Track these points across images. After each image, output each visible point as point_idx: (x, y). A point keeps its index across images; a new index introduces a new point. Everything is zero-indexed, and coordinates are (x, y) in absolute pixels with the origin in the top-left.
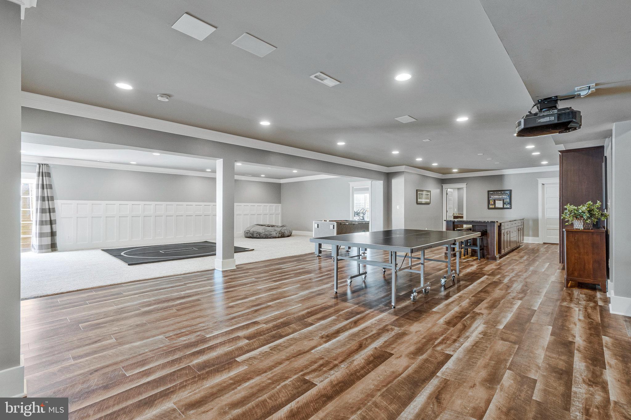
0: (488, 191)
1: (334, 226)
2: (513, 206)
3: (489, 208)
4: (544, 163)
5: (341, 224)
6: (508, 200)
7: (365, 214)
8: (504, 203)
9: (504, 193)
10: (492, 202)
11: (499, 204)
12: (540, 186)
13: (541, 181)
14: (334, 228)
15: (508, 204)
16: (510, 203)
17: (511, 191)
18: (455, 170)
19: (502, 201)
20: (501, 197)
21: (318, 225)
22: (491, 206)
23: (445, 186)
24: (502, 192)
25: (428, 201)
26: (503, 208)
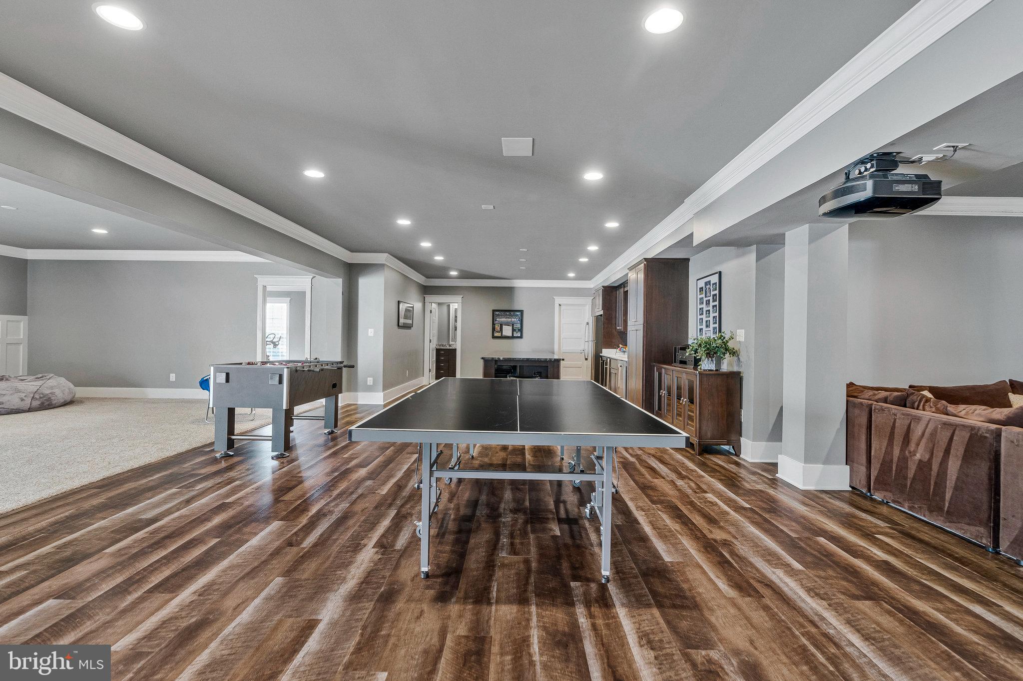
0: (494, 311)
1: (281, 377)
2: (524, 335)
3: (494, 337)
4: (571, 275)
5: (297, 371)
6: (519, 326)
7: (277, 345)
8: (513, 330)
9: (514, 315)
10: (497, 327)
11: (507, 331)
12: (557, 306)
13: (558, 300)
14: (281, 382)
15: (518, 333)
16: (521, 330)
17: (522, 312)
18: (454, 273)
19: (511, 327)
20: (510, 320)
21: (228, 374)
22: (496, 334)
23: (429, 298)
24: (510, 312)
25: (410, 322)
26: (513, 337)
